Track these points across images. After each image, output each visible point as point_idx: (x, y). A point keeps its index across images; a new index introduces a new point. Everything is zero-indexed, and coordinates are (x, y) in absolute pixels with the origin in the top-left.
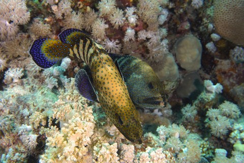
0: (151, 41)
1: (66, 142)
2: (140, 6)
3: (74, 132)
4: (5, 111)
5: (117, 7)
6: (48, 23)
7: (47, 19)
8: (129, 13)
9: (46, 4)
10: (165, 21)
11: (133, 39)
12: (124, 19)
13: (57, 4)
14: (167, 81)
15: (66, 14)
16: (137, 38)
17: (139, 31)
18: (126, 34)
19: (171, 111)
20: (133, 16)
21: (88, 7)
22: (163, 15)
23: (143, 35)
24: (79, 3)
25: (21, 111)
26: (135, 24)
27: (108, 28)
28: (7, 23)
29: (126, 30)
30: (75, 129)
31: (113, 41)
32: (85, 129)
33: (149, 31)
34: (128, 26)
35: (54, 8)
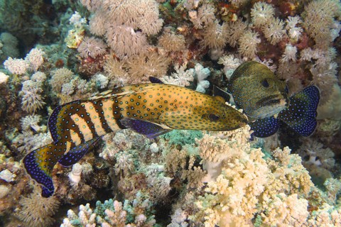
0: (317, 63)
1: (230, 188)
2: (306, 16)
3: (243, 176)
4: (127, 145)
5: (275, 16)
6: (182, 33)
7: (180, 29)
8: (291, 25)
9: (182, 9)
10: (337, 37)
11: (294, 59)
12: (284, 31)
13: (196, 9)
14: (329, 119)
15: (206, 23)
16: (298, 58)
17: (303, 49)
18: (285, 53)
19: (334, 161)
20: (297, 28)
21: (234, 15)
22: (335, 28)
23: (307, 55)
24: (223, 9)
25: (147, 146)
26: (297, 40)
27: (260, 44)
28: (133, 31)
29: (285, 47)
30: (244, 172)
31: (265, 61)
32: (258, 173)
33: (317, 49)
34: (288, 42)
35: (192, 14)
